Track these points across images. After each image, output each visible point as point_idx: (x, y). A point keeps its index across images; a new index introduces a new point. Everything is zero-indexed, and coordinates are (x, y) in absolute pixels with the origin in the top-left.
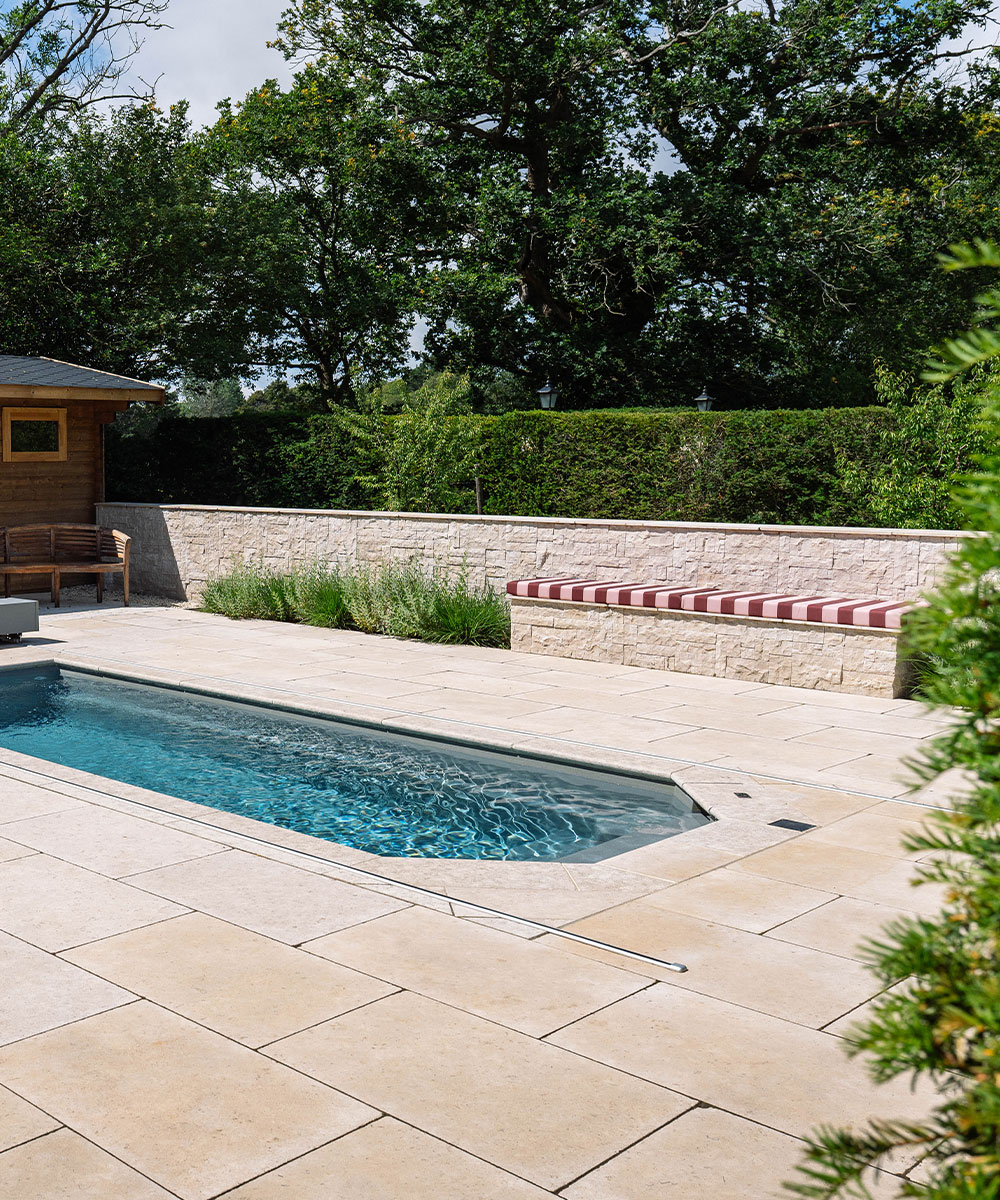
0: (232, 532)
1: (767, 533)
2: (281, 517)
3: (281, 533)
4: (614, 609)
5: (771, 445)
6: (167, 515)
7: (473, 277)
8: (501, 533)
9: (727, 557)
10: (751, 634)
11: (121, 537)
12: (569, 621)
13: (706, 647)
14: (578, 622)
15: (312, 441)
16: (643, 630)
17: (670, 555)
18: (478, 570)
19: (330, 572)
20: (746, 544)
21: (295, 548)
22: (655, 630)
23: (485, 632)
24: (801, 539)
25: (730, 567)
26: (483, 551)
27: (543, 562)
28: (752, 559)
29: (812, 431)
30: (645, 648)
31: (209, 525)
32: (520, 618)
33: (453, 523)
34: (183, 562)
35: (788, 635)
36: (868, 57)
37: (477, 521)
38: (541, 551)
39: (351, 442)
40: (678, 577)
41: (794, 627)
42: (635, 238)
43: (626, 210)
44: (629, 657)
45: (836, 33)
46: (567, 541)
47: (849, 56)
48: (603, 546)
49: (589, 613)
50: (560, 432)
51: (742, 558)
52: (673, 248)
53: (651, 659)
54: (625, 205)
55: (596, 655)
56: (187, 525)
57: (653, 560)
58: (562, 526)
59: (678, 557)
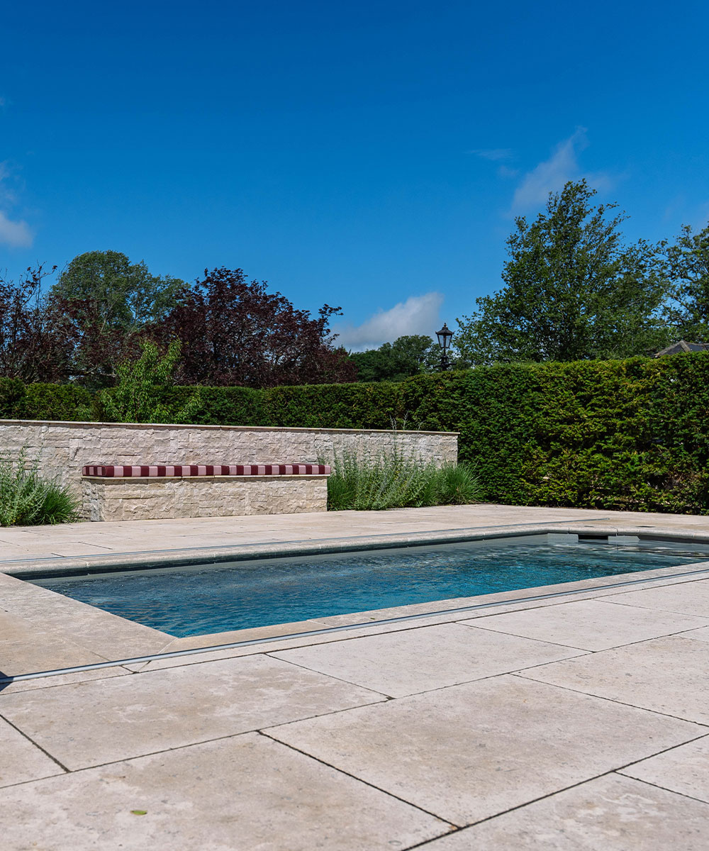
1: (223, 429)
4: (185, 479)
8: (38, 432)
9: (203, 444)
10: (263, 486)
13: (239, 497)
16: (203, 492)
17: (169, 444)
20: (213, 436)
22: (210, 491)
24: (240, 433)
25: (205, 451)
26: (20, 448)
27: (76, 455)
28: (216, 446)
30: (205, 503)
32: (111, 494)
38: (74, 446)
44: (195, 512)
46: (95, 438)
48: (123, 441)
49: (167, 484)
51: (210, 445)
53: (208, 510)
55: (172, 514)
57: (157, 449)
58: (91, 426)
59: (173, 445)
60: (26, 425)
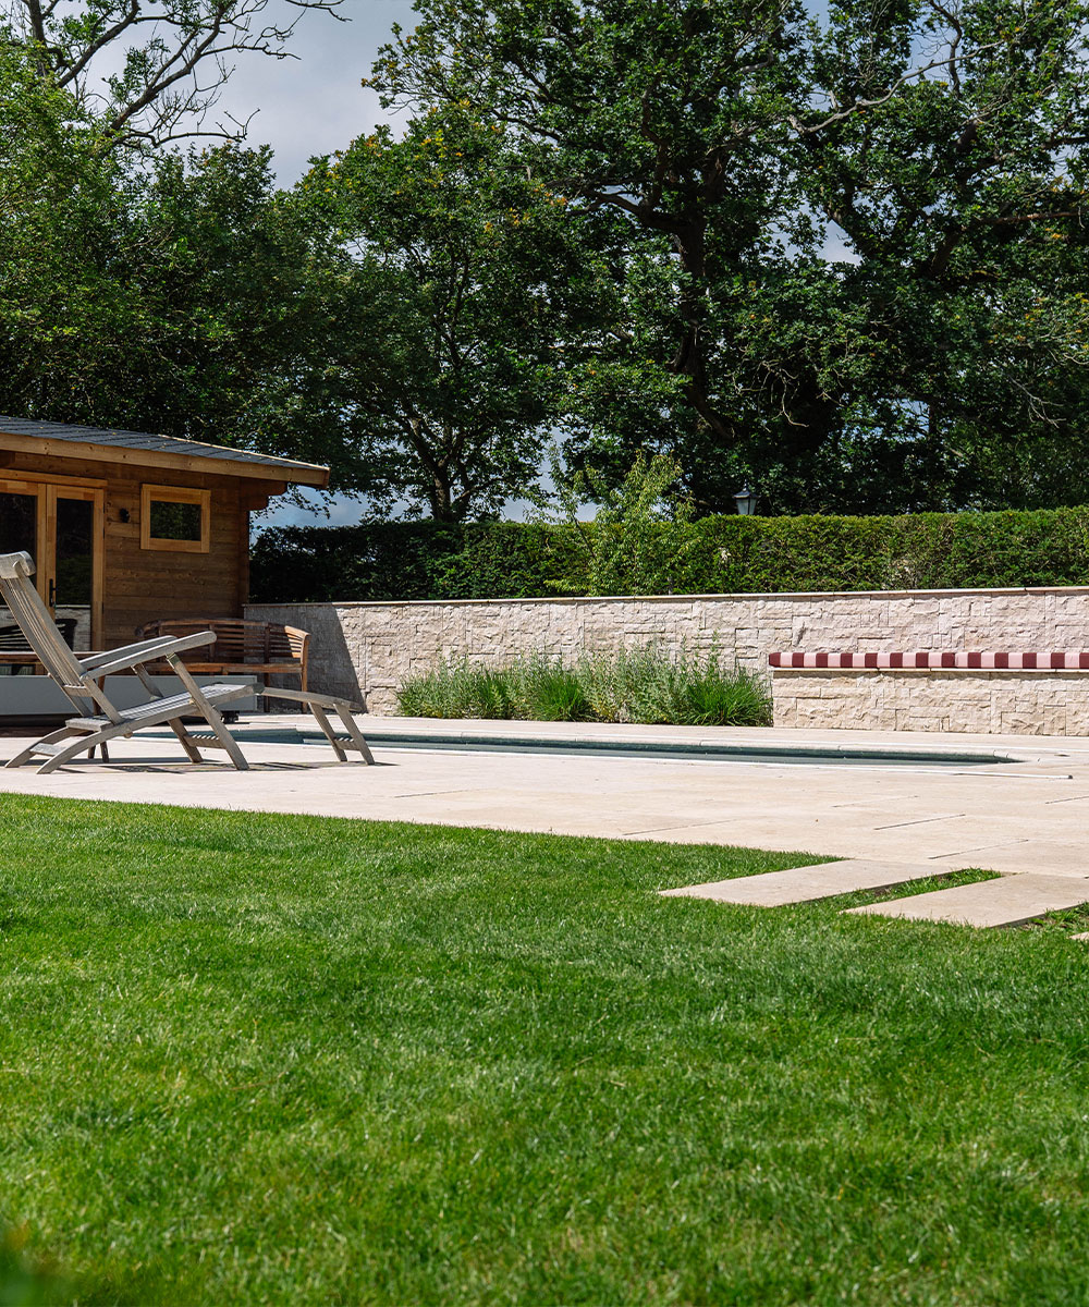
0: (427, 628)
1: (1032, 593)
2: (490, 608)
3: (490, 625)
4: (885, 673)
5: (1003, 548)
6: (341, 613)
7: (637, 373)
8: (752, 610)
9: (994, 620)
10: (1025, 687)
11: (296, 634)
12: (836, 691)
13: (980, 703)
14: (846, 690)
15: (466, 553)
16: (916, 693)
17: (936, 621)
18: (727, 651)
19: (551, 666)
20: (1013, 606)
21: (509, 642)
22: (928, 692)
23: (743, 711)
24: (1065, 598)
25: (997, 630)
26: (732, 630)
27: (800, 638)
28: (1019, 621)
29: (1046, 531)
30: (919, 710)
31: (398, 621)
32: (781, 691)
33: (697, 603)
34: (362, 667)
35: (1062, 684)
36: (1069, 141)
37: (725, 599)
38: (797, 626)
39: (516, 553)
40: (945, 644)
41: (1067, 676)
42: (817, 336)
43: (808, 302)
44: (901, 723)
45: (1033, 112)
46: (826, 614)
47: (1048, 139)
48: (865, 617)
49: (860, 680)
50: (769, 537)
51: (1008, 620)
52: (864, 349)
53: (925, 722)
54: (806, 296)
55: (867, 722)
56: (368, 623)
57: (918, 628)
58: (821, 599)
59: (943, 623)
60: (739, 600)
